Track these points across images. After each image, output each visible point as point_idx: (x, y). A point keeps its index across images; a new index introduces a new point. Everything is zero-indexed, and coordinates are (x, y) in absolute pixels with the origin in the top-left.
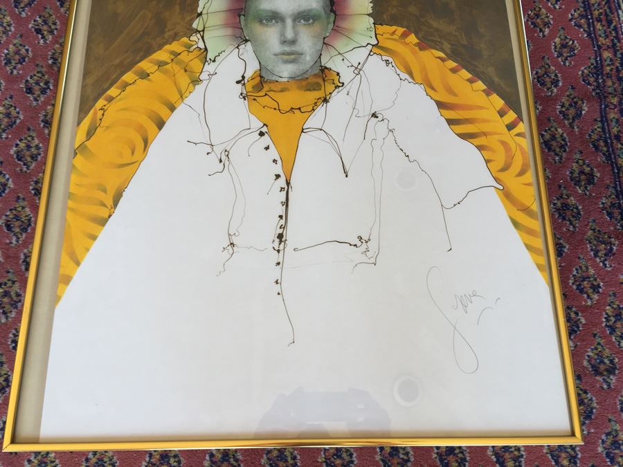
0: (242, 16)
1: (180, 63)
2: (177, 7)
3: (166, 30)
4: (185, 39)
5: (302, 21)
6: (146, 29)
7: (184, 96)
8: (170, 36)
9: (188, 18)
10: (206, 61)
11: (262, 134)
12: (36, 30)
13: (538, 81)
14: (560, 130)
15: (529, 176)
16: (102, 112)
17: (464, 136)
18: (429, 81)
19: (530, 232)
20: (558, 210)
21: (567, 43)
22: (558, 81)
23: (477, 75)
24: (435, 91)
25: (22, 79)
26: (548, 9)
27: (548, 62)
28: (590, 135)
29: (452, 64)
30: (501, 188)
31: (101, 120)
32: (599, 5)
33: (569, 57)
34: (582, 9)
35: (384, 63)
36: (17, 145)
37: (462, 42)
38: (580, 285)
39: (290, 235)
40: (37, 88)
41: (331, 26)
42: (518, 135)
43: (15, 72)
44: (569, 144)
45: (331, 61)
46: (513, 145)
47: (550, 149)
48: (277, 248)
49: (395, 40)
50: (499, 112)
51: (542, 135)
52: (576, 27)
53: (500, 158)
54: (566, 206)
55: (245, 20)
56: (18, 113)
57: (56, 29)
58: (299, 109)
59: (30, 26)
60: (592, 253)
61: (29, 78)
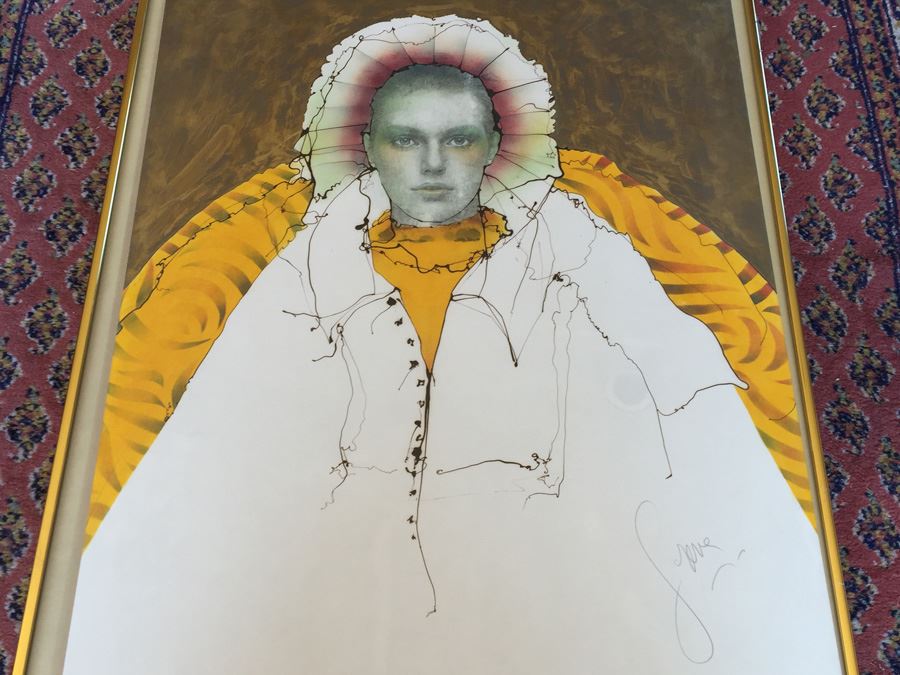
0: (366, 135)
1: (275, 199)
2: (274, 122)
3: (257, 152)
4: (283, 166)
5: (453, 143)
6: (228, 150)
7: (279, 247)
8: (261, 162)
9: (289, 137)
10: (313, 197)
11: (391, 302)
12: (64, 148)
13: (801, 232)
14: (834, 304)
15: (787, 370)
16: (160, 268)
17: (690, 310)
18: (637, 229)
19: (789, 452)
20: (833, 422)
21: (844, 177)
22: (830, 232)
23: (707, 223)
24: (647, 243)
25: (42, 218)
26: (815, 128)
27: (815, 204)
28: (879, 313)
29: (670, 206)
30: (745, 386)
31: (158, 279)
32: (892, 122)
33: (847, 197)
34: (866, 129)
35: (572, 203)
36: (31, 314)
37: (684, 175)
38: (869, 535)
39: (431, 450)
40: (63, 232)
41: (495, 150)
42: (769, 310)
43: (32, 208)
44: (848, 325)
46: (761, 325)
47: (819, 331)
48: (411, 470)
50: (740, 277)
51: (808, 312)
52: (858, 156)
53: (743, 343)
54: (845, 416)
55: (371, 140)
56: (34, 267)
57: (94, 148)
58: (447, 266)
59: (56, 142)
60: (886, 488)
61: (51, 218)
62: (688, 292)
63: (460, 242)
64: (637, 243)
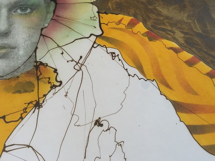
18: (162, 76)
24: (171, 88)
29: (187, 55)
35: (109, 56)
37: (195, 30)
41: (50, 16)
45: (48, 55)
49: (121, 29)
62: (208, 132)
63: (18, 94)
64: (163, 88)
